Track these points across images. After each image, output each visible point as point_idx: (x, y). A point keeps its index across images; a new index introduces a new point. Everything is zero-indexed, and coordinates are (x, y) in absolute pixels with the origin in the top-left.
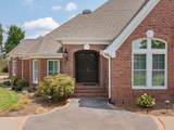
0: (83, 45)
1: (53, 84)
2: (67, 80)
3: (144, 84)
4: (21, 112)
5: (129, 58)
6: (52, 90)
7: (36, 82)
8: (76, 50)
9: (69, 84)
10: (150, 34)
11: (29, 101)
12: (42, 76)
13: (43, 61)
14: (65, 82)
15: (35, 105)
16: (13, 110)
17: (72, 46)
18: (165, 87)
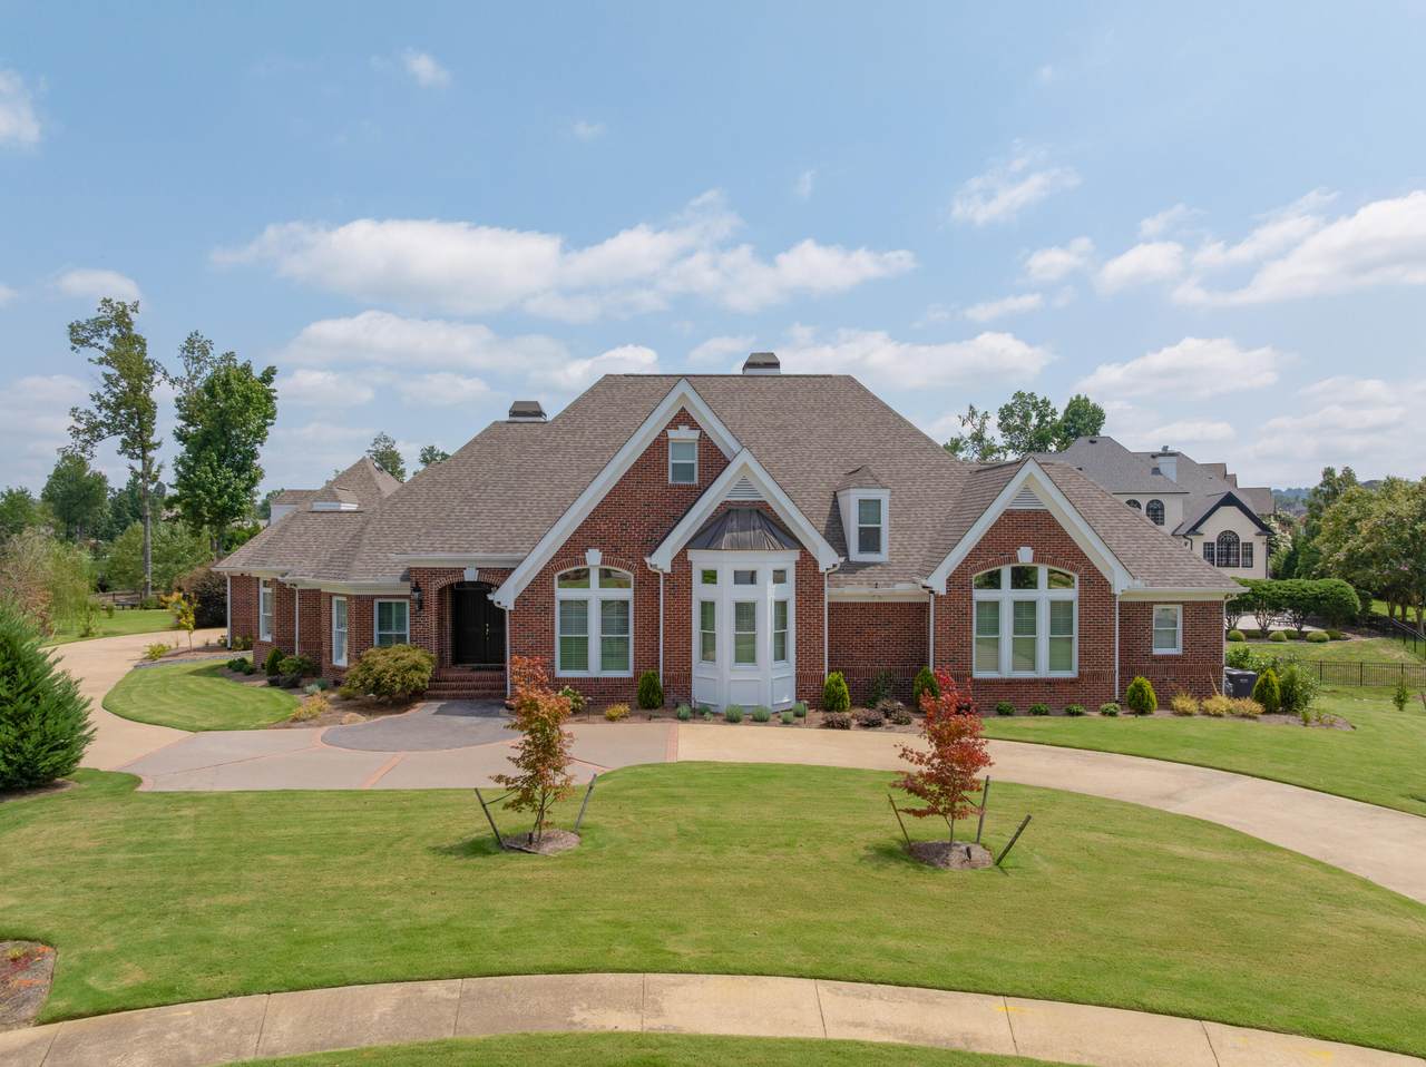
0: (461, 570)
1: (379, 668)
2: (412, 656)
3: (585, 667)
4: (312, 722)
5: (549, 610)
6: (378, 681)
7: (342, 662)
8: (444, 582)
9: (416, 667)
10: (594, 558)
11: (327, 706)
12: (361, 643)
13: (362, 605)
14: (407, 662)
15: (339, 713)
16: (296, 720)
17: (435, 572)
18: (628, 674)
